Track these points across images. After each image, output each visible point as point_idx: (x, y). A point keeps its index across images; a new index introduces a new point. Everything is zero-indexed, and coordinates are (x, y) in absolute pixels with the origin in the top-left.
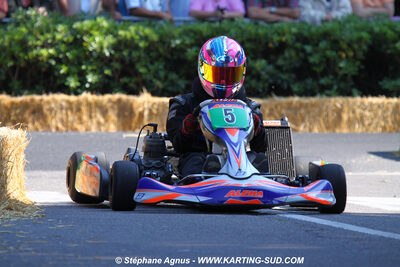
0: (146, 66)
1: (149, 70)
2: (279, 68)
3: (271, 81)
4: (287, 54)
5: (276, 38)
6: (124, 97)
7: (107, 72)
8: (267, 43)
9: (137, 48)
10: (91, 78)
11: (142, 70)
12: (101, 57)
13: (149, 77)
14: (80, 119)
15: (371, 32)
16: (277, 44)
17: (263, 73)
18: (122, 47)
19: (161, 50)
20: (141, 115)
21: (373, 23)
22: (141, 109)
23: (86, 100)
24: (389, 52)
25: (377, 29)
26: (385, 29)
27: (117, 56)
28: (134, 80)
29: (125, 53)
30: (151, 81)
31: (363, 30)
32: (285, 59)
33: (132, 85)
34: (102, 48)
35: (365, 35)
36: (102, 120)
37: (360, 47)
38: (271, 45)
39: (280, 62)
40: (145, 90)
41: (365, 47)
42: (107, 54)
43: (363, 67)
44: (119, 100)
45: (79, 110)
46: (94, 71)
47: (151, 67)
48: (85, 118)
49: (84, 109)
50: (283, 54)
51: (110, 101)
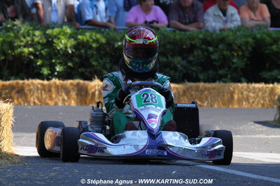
0: (97, 60)
1: (99, 63)
2: (190, 62)
3: (184, 71)
4: (195, 53)
5: (188, 42)
6: (81, 82)
7: (70, 64)
8: (182, 45)
9: (91, 47)
10: (58, 68)
11: (94, 63)
12: (65, 54)
13: (99, 68)
14: (51, 97)
15: (254, 38)
16: (189, 46)
17: (179, 66)
18: (80, 47)
19: (108, 49)
20: (93, 94)
21: (256, 32)
22: (93, 90)
23: (55, 84)
24: (267, 52)
25: (258, 36)
26: (265, 36)
27: (76, 53)
28: (88, 70)
29: (83, 51)
30: (100, 71)
31: (248, 37)
32: (194, 56)
33: (87, 73)
34: (66, 48)
35: (250, 40)
36: (66, 98)
37: (247, 48)
38: (184, 47)
39: (191, 58)
40: (96, 77)
41: (250, 49)
42: (70, 52)
43: (248, 62)
44: (78, 84)
45: (50, 91)
46: (61, 64)
47: (100, 61)
48: (54, 96)
49: (53, 90)
50: (193, 52)
51: (71, 84)
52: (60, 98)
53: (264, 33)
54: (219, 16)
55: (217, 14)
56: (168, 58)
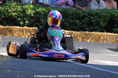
0: (43, 20)
2: (83, 23)
3: (80, 26)
4: (85, 19)
5: (82, 14)
7: (32, 21)
8: (80, 15)
9: (41, 14)
12: (30, 16)
13: (44, 23)
14: (23, 34)
15: (111, 14)
16: (83, 16)
17: (78, 24)
18: (37, 14)
21: (111, 12)
23: (25, 28)
24: (116, 20)
25: (112, 13)
27: (35, 16)
28: (40, 24)
29: (38, 15)
31: (108, 13)
32: (85, 20)
34: (31, 14)
35: (108, 15)
37: (107, 18)
38: (81, 16)
39: (83, 21)
41: (109, 18)
42: (32, 16)
43: (107, 24)
44: (35, 29)
45: (23, 31)
46: (28, 20)
47: (45, 20)
48: (24, 34)
49: (24, 31)
50: (84, 19)
51: (32, 29)
52: (27, 35)
53: (115, 12)
54: (96, 4)
55: (95, 3)
56: (73, 20)
